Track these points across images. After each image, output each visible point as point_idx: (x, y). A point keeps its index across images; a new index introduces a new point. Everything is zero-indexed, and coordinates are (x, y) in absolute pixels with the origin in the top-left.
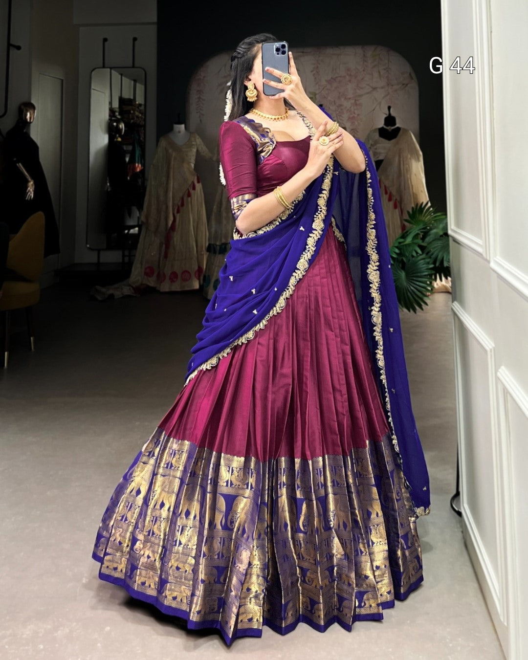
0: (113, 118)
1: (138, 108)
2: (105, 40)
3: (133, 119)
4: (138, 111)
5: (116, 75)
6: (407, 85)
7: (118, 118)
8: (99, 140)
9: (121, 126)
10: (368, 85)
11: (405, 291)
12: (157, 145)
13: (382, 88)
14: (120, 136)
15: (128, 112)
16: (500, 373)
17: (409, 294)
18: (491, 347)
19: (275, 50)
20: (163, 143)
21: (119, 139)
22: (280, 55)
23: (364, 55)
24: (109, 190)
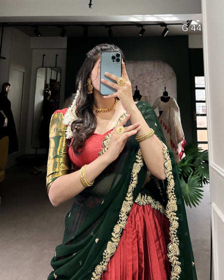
1: (58, 83)
2: (44, 55)
3: (56, 88)
5: (49, 70)
6: (172, 78)
8: (39, 98)
10: (156, 77)
13: (162, 78)
15: (54, 85)
20: (67, 101)
22: (115, 62)
23: (154, 64)
24: (43, 120)
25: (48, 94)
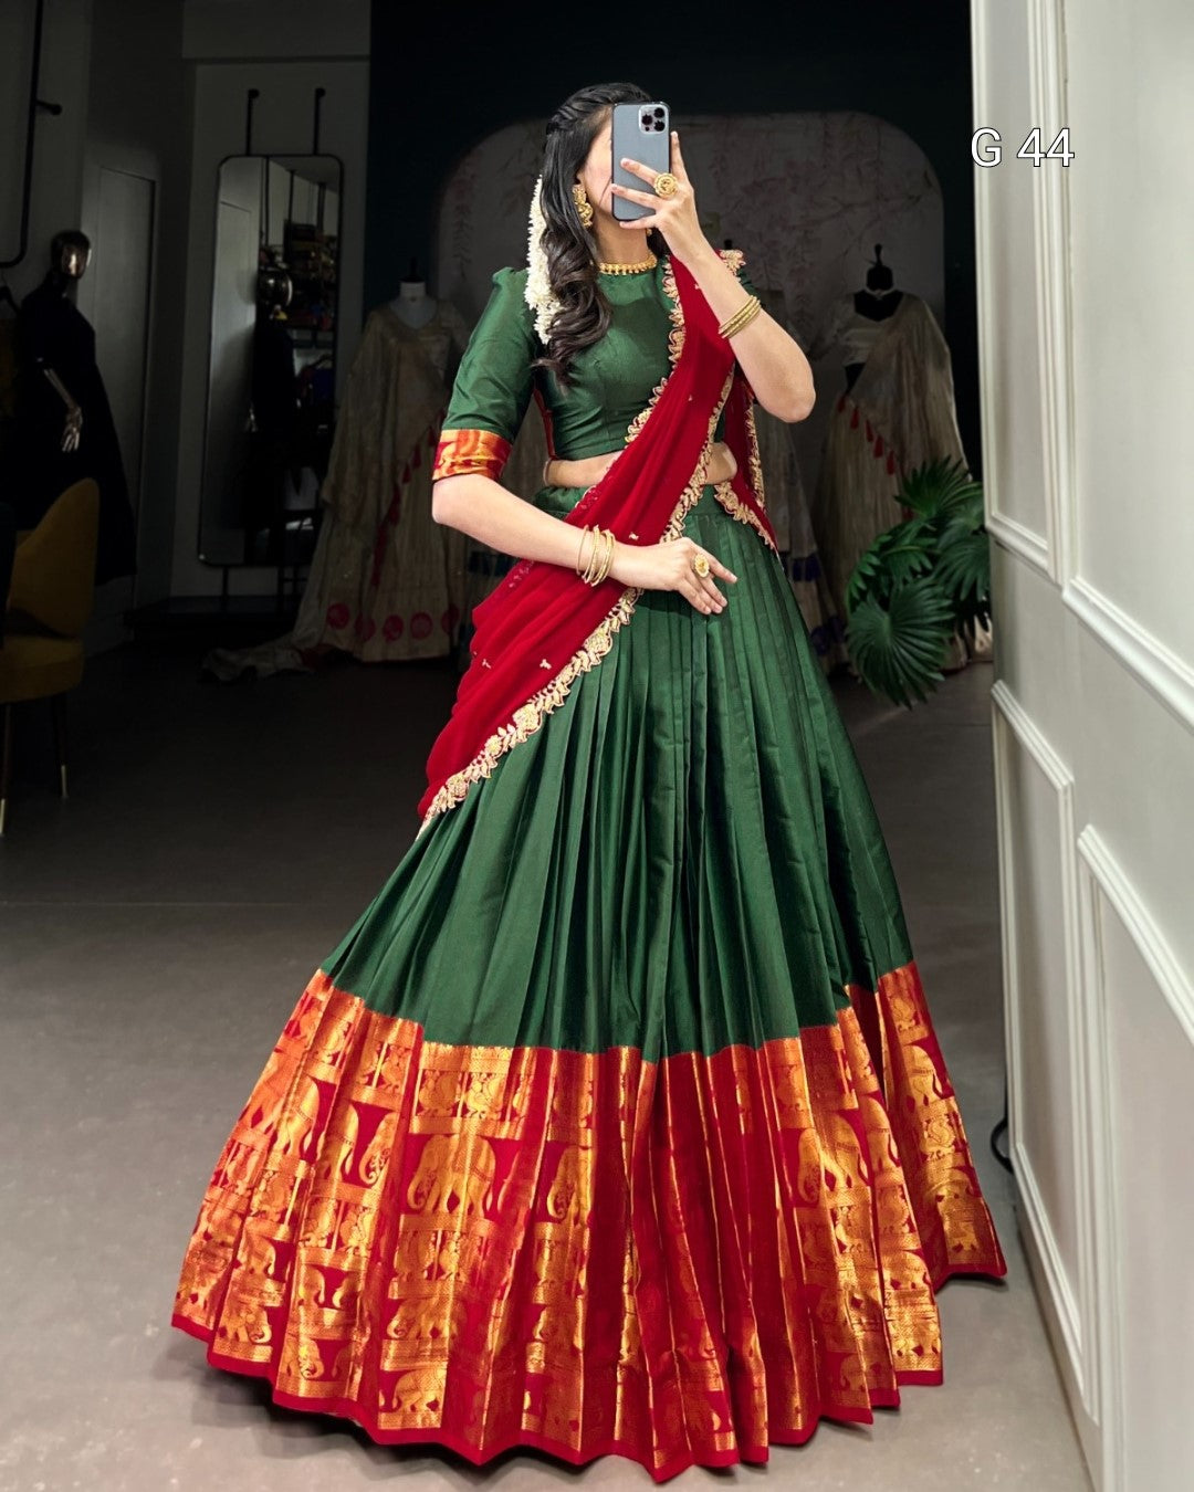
0: (270, 269)
1: (327, 245)
2: (253, 94)
3: (315, 269)
4: (326, 253)
5: (278, 173)
6: (918, 199)
7: (280, 268)
8: (234, 317)
9: (284, 285)
10: (835, 198)
11: (888, 658)
12: (363, 326)
13: (865, 204)
14: (285, 309)
15: (306, 256)
16: (1083, 840)
17: (897, 666)
18: (1065, 783)
19: (640, 119)
20: (377, 323)
21: (283, 316)
22: (653, 133)
23: (826, 133)
24: (254, 430)
25: (279, 294)
